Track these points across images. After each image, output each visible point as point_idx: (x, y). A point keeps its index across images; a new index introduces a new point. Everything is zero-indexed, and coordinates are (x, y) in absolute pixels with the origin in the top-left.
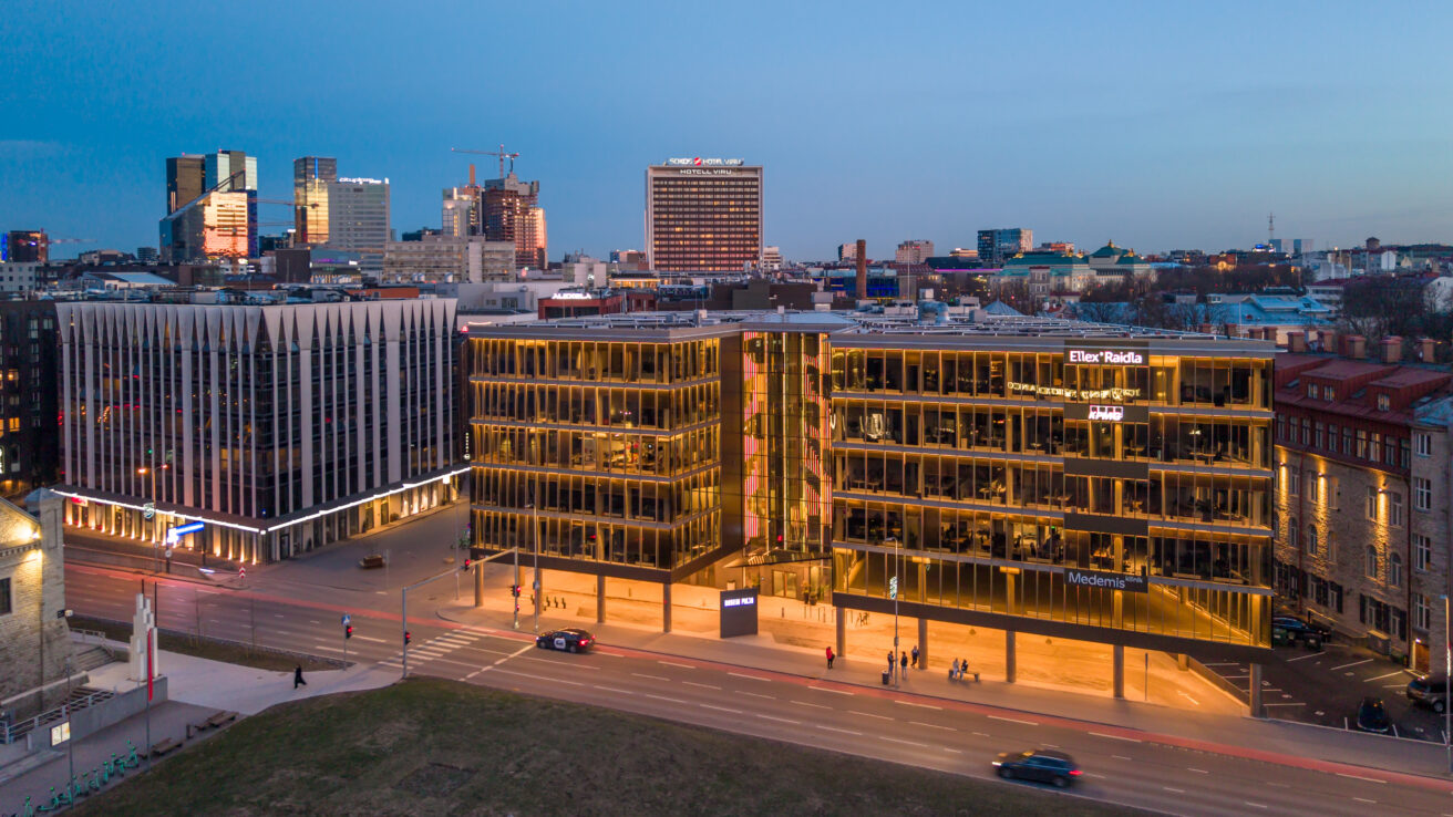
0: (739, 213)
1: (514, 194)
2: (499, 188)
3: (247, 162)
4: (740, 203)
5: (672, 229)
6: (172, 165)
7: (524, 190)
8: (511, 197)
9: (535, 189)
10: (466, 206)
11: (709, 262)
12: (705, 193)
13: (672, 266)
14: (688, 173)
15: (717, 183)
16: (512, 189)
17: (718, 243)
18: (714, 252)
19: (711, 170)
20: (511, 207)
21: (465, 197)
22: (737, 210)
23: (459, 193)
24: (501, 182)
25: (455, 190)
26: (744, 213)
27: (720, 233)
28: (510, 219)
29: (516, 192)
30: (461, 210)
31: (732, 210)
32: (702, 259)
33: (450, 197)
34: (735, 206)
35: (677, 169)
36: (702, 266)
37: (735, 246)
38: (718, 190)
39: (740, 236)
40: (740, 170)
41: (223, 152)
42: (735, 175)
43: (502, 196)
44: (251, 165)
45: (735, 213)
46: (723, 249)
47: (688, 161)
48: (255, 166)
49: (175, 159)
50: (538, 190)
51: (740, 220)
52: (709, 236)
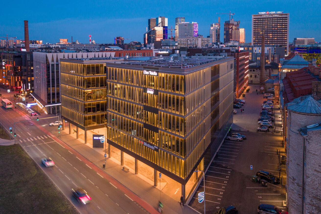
0: (281, 28)
1: (233, 25)
2: (228, 23)
3: (165, 19)
4: (281, 25)
5: (259, 33)
6: (149, 21)
7: (235, 23)
8: (232, 25)
9: (239, 23)
10: (216, 28)
11: (271, 43)
12: (270, 22)
13: (259, 44)
14: (265, 16)
15: (274, 19)
16: (232, 23)
17: (274, 37)
18: (272, 40)
19: (272, 15)
20: (232, 28)
21: (216, 26)
22: (280, 27)
23: (215, 25)
24: (229, 22)
25: (214, 24)
26: (282, 28)
27: (274, 34)
28: (231, 31)
29: (233, 24)
30: (215, 29)
31: (279, 27)
32: (268, 42)
33: (212, 26)
34: (280, 26)
35: (261, 15)
36: (268, 44)
37: (279, 38)
38: (274, 21)
39: (281, 35)
40: (282, 15)
41: (160, 17)
42: (280, 16)
43: (229, 25)
44: (166, 20)
45: (279, 28)
46: (275, 39)
47: (265, 13)
48: (167, 20)
49: (150, 19)
50: (240, 23)
51: (281, 30)
52: (271, 35)
